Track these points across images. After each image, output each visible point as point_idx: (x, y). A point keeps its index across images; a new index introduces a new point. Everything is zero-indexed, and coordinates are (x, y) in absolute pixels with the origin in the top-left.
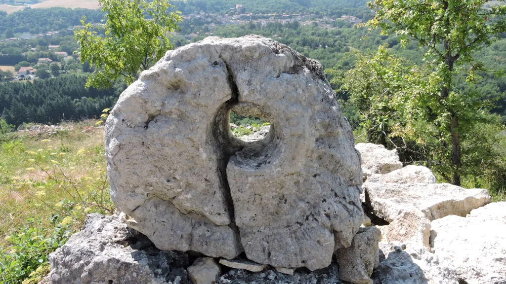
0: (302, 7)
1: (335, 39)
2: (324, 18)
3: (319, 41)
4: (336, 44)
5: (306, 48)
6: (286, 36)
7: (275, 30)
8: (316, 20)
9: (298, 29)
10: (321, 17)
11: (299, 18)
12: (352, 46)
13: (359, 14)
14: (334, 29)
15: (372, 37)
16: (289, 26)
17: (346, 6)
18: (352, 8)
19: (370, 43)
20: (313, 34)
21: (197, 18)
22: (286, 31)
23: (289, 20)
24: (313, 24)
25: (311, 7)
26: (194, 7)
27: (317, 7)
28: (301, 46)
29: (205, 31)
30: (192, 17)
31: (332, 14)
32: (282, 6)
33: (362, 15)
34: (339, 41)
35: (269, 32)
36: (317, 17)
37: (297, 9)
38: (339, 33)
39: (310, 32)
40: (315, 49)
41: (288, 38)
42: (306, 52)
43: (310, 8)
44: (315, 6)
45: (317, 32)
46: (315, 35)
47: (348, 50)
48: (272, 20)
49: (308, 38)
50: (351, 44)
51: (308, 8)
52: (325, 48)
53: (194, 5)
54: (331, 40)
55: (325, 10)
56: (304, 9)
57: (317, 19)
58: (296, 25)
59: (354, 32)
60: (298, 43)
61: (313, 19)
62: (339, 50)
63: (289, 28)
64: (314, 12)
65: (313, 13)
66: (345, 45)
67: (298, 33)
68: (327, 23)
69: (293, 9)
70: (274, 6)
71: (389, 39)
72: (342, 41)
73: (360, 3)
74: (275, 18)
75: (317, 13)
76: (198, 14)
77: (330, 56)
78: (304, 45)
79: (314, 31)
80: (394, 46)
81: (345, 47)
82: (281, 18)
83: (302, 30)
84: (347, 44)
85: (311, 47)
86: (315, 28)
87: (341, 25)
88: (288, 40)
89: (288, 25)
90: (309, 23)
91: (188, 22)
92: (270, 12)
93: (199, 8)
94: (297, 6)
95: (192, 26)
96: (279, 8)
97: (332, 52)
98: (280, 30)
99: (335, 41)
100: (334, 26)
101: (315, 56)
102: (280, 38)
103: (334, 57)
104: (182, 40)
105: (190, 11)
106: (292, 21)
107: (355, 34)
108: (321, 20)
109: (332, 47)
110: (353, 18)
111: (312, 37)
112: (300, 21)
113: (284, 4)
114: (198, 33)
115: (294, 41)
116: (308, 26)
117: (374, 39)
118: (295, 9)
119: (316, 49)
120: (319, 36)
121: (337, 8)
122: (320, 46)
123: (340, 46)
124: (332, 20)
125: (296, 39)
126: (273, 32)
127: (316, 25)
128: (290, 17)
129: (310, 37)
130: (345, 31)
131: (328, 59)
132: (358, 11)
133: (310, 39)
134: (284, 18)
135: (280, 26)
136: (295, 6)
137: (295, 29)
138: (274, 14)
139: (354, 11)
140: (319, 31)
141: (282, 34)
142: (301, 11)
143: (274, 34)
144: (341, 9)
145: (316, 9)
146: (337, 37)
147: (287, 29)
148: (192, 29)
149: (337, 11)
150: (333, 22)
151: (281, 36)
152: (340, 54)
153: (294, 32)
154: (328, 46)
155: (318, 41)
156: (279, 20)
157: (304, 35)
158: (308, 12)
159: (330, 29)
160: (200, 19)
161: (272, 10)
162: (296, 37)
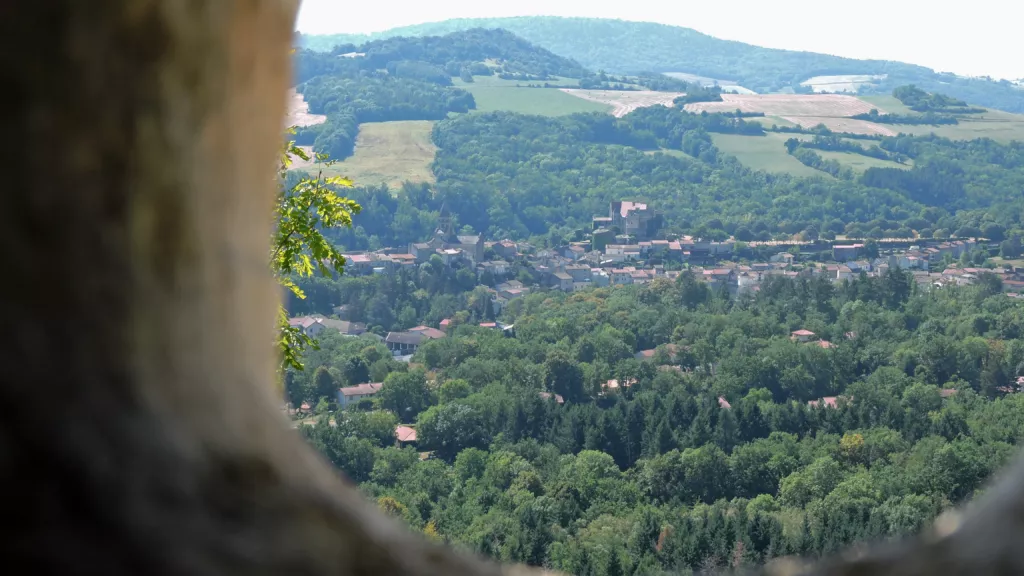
0: (924, 209)
3: (1016, 360)
5: (949, 391)
6: (852, 335)
7: (801, 312)
8: (991, 267)
9: (909, 306)
10: (1016, 252)
16: (862, 289)
20: (981, 327)
21: (445, 261)
22: (850, 314)
23: (863, 264)
24: (976, 282)
25: (963, 207)
26: (434, 215)
27: (994, 207)
28: (928, 380)
29: (479, 316)
30: (423, 255)
32: (828, 204)
35: (773, 319)
36: (994, 253)
37: (903, 216)
39: (969, 319)
40: (994, 394)
41: (861, 344)
42: (956, 409)
43: (959, 214)
44: (984, 203)
45: (998, 317)
46: (990, 334)
48: (783, 268)
49: (957, 345)
51: (952, 212)
53: (433, 206)
56: (933, 218)
57: (997, 259)
58: (898, 286)
60: (910, 368)
61: (979, 260)
63: (865, 299)
64: (982, 229)
65: (975, 234)
67: (911, 324)
69: (880, 217)
70: (796, 204)
74: (797, 259)
75: (996, 234)
76: (452, 241)
78: (941, 377)
79: (985, 314)
82: (826, 258)
83: (926, 310)
85: (977, 388)
86: (989, 301)
88: (865, 355)
89: (862, 287)
90: (961, 276)
91: (404, 274)
92: (776, 230)
93: (454, 218)
94: (900, 203)
95: (419, 294)
96: (817, 214)
98: (823, 308)
101: (998, 428)
102: (825, 344)
104: (374, 356)
105: (417, 231)
108: (1017, 264)
111: (978, 339)
112: (918, 267)
113: (836, 198)
114: (445, 322)
115: (893, 358)
116: (954, 291)
118: (888, 215)
119: (1003, 395)
120: (1010, 335)
125: (903, 350)
126: (792, 318)
127: (997, 286)
128: (870, 253)
129: (966, 341)
133: (970, 347)
134: (842, 257)
135: (825, 290)
136: (889, 202)
137: (894, 305)
138: (795, 241)
140: (1011, 313)
141: (836, 326)
142: (917, 226)
143: (795, 328)
145: (991, 217)
147: (857, 303)
148: (421, 307)
151: (827, 338)
153: (892, 316)
155: (1008, 359)
156: (819, 265)
157: (941, 330)
158: (952, 231)
160: (458, 262)
161: (783, 224)
162: (901, 340)
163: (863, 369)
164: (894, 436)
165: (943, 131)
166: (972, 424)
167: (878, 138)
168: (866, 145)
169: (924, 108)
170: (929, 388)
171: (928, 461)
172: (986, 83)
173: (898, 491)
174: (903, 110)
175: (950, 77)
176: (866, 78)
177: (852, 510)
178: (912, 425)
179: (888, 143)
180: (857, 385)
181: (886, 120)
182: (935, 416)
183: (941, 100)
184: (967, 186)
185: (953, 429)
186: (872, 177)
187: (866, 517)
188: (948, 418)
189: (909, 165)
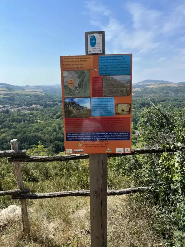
0: (11, 102)
1: (30, 117)
2: (23, 107)
4: (31, 119)
5: (14, 123)
6: (2, 117)
8: (19, 108)
10: (22, 106)
11: (9, 107)
12: (39, 120)
13: (41, 104)
14: (29, 112)
15: (49, 115)
17: (34, 100)
18: (37, 101)
19: (48, 118)
20: (18, 115)
22: (2, 115)
23: (3, 109)
24: (17, 110)
25: (15, 101)
27: (19, 101)
31: (27, 104)
33: (43, 104)
34: (32, 118)
36: (19, 106)
37: (8, 103)
38: (32, 114)
39: (16, 114)
41: (3, 119)
42: (15, 125)
43: (15, 102)
44: (17, 101)
45: (20, 114)
46: (19, 116)
47: (37, 122)
49: (15, 118)
50: (38, 119)
51: (14, 102)
52: (25, 122)
54: (28, 118)
55: (24, 103)
56: (12, 103)
57: (20, 107)
58: (7, 111)
59: (40, 113)
60: (9, 121)
61: (17, 108)
62: (32, 123)
63: (4, 113)
64: (18, 104)
65: (17, 104)
66: (36, 120)
67: (10, 115)
68: (25, 109)
71: (56, 115)
72: (34, 118)
73: (41, 98)
75: (19, 104)
77: (28, 126)
78: (13, 122)
80: (59, 118)
81: (35, 121)
84: (37, 119)
85: (17, 122)
86: (19, 112)
87: (33, 109)
88: (4, 120)
89: (3, 112)
90: (15, 109)
94: (7, 101)
97: (29, 124)
99: (30, 118)
100: (29, 110)
101: (20, 127)
103: (30, 126)
106: (5, 109)
107: (40, 114)
108: (22, 108)
109: (29, 121)
110: (39, 106)
111: (17, 117)
112: (10, 109)
115: (7, 120)
116: (14, 111)
117: (49, 116)
118: (6, 103)
119: (20, 123)
120: (21, 116)
121: (30, 102)
122: (23, 121)
123: (33, 120)
124: (28, 107)
125: (8, 119)
127: (19, 110)
128: (4, 107)
129: (16, 117)
130: (35, 112)
131: (27, 127)
132: (40, 103)
133: (16, 118)
136: (6, 101)
139: (38, 103)
140: (21, 113)
142: (10, 104)
144: (32, 102)
145: (18, 102)
146: (31, 116)
149: (30, 103)
150: (28, 108)
152: (33, 124)
153: (7, 115)
154: (27, 121)
155: (21, 119)
157: (13, 116)
158: (14, 104)
159: (27, 112)
162: (8, 118)
163: (4, 121)
164: (8, 129)
165: (12, 92)
166: (17, 127)
167: (4, 93)
168: (2, 94)
169: (9, 90)
170: (12, 123)
171: (12, 132)
172: (17, 86)
173: (9, 135)
174: (7, 90)
175: (12, 86)
176: (2, 85)
177: (3, 138)
178: (10, 127)
179: (5, 94)
180: (3, 124)
181: (5, 91)
182: (13, 126)
183: (12, 89)
184: (15, 99)
185: (15, 127)
186: (3, 98)
187: (5, 139)
188: (14, 126)
189: (8, 96)
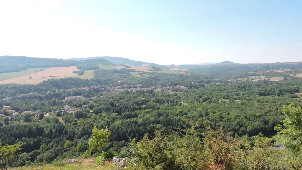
0: (155, 81)
1: (174, 98)
2: (167, 87)
3: (165, 100)
4: (174, 101)
5: (158, 104)
6: (147, 97)
7: (140, 94)
9: (153, 94)
10: (166, 86)
11: (153, 87)
12: (183, 102)
13: (186, 85)
14: (173, 92)
15: (194, 97)
16: (148, 91)
17: (179, 81)
18: (182, 82)
19: (193, 100)
20: (161, 96)
21: (96, 88)
22: (146, 95)
23: (148, 88)
24: (161, 90)
25: (159, 81)
26: (94, 82)
28: (156, 103)
29: (100, 96)
30: (93, 88)
31: (172, 84)
32: (144, 81)
33: (188, 85)
34: (176, 100)
35: (137, 95)
36: (163, 87)
38: (176, 95)
39: (160, 95)
40: (163, 104)
41: (148, 98)
42: (158, 106)
44: (162, 80)
46: (163, 97)
47: (181, 105)
48: (138, 89)
50: (183, 101)
51: (158, 82)
52: (169, 103)
53: (94, 81)
54: (172, 99)
55: (168, 83)
56: (156, 82)
57: (164, 87)
58: (152, 91)
59: (184, 94)
60: (153, 101)
61: (161, 87)
62: (176, 105)
63: (148, 93)
65: (161, 84)
66: (179, 102)
67: (153, 96)
68: (169, 89)
69: (150, 82)
70: (140, 81)
71: (203, 98)
72: (178, 100)
73: (186, 79)
74: (140, 88)
75: (163, 84)
76: (97, 86)
77: (171, 108)
78: (157, 102)
79: (162, 94)
80: (206, 102)
81: (179, 103)
82: (144, 88)
83: (155, 94)
84: (181, 101)
85: (161, 103)
87: (177, 90)
88: (148, 100)
90: (159, 90)
91: (91, 90)
92: (138, 84)
93: (97, 83)
94: (152, 81)
95: (93, 93)
96: (143, 82)
97: (173, 106)
98: (143, 94)
99: (174, 100)
100: (173, 91)
101: (163, 108)
102: (143, 99)
103: (174, 108)
104: (87, 101)
105: (92, 85)
106: (150, 89)
107: (185, 95)
108: (166, 88)
109: (172, 103)
110: (183, 87)
111: (161, 98)
112: (154, 88)
113: (145, 80)
114: (96, 96)
115: (151, 100)
116: (159, 91)
117: (195, 98)
120: (165, 97)
121: (174, 82)
122: (166, 102)
123: (177, 102)
124: (172, 88)
125: (152, 99)
126: (139, 95)
127: (163, 91)
128: (149, 87)
130: (179, 94)
131: (171, 110)
132: (185, 83)
133: (160, 98)
134: (145, 87)
135: (143, 92)
137: (151, 93)
138: (140, 85)
139: (183, 83)
140: (165, 94)
141: (145, 96)
142: (154, 83)
143: (140, 96)
144: (176, 82)
145: (163, 82)
146: (175, 97)
147: (147, 93)
148: (93, 95)
149: (174, 83)
150: (172, 89)
151: (144, 98)
152: (177, 107)
153: (151, 95)
154: (170, 102)
156: (143, 88)
157: (157, 96)
158: (158, 84)
159: (171, 93)
160: (98, 88)
161: (138, 83)
162: (152, 98)
163: (148, 102)
164: (151, 110)
165: (157, 72)
166: (160, 108)
167: (150, 72)
168: (148, 73)
169: (155, 69)
170: (156, 104)
171: (155, 113)
172: (162, 66)
173: (152, 116)
174: (153, 69)
175: (158, 65)
176: (148, 65)
177: (147, 119)
178: (153, 108)
179: (151, 73)
180: (147, 104)
181: (150, 70)
182: (156, 107)
183: (157, 68)
184: (160, 78)
185: (158, 109)
186: (149, 77)
187: (148, 120)
188: (158, 107)
189: (153, 76)
